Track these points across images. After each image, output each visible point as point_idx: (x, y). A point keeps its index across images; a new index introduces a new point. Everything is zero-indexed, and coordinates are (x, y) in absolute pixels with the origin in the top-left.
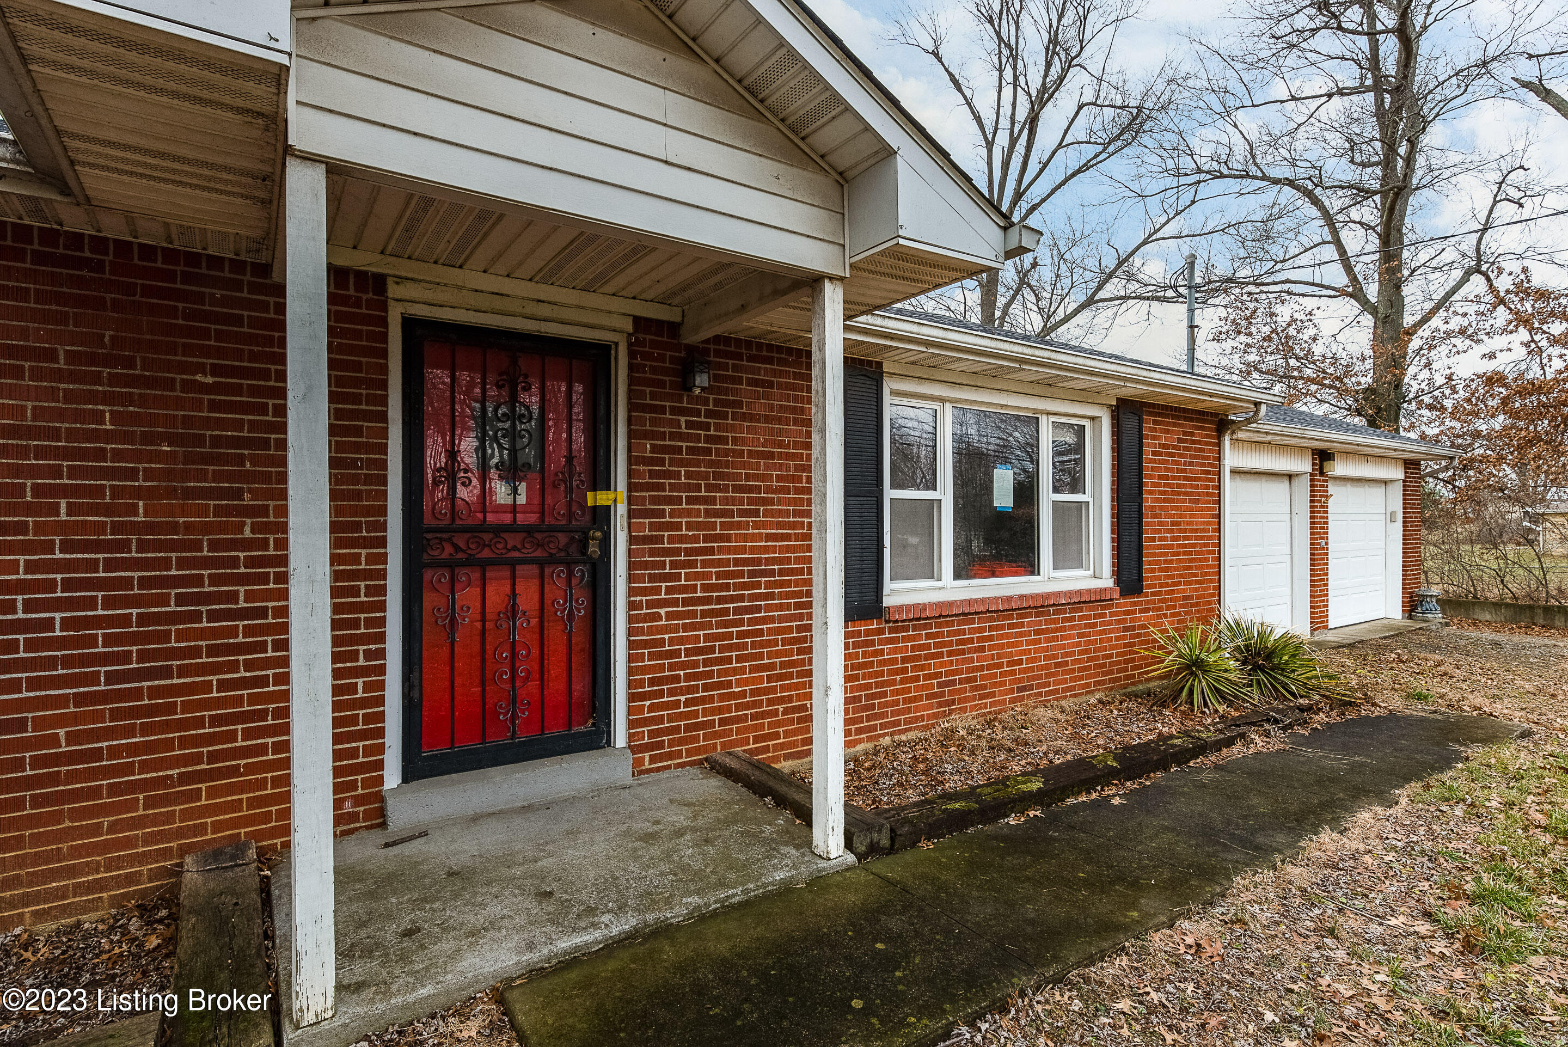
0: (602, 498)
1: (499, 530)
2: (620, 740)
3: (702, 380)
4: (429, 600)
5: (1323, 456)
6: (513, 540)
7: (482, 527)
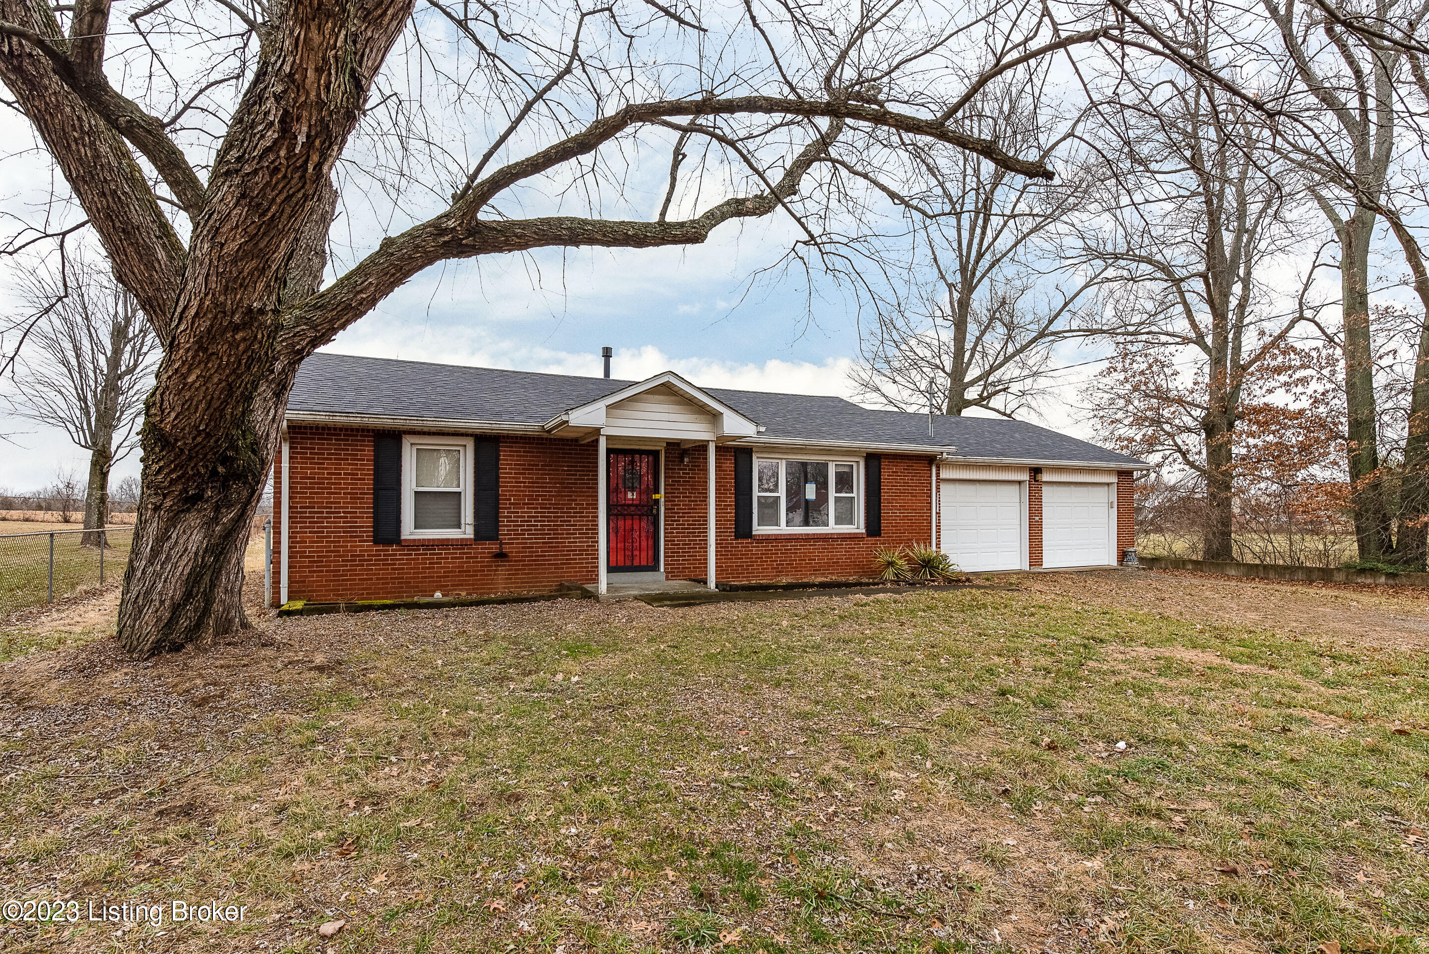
0: (657, 496)
1: (629, 505)
2: (662, 570)
3: (686, 460)
4: (612, 525)
5: (1036, 471)
6: (633, 509)
7: (625, 505)
